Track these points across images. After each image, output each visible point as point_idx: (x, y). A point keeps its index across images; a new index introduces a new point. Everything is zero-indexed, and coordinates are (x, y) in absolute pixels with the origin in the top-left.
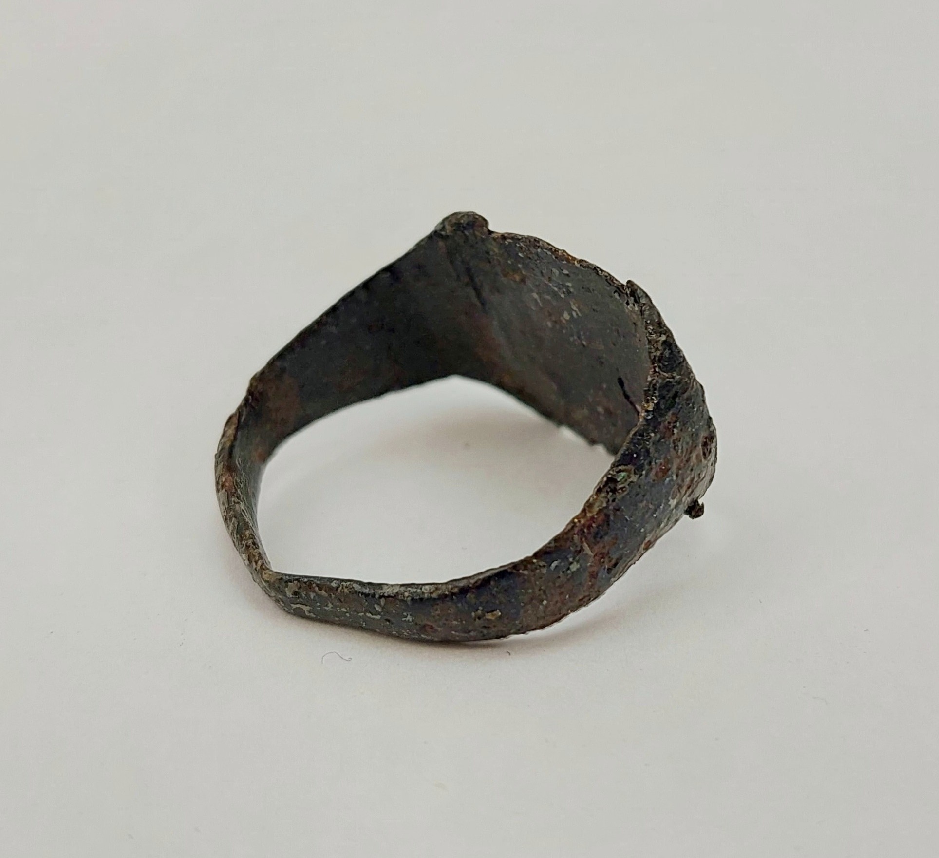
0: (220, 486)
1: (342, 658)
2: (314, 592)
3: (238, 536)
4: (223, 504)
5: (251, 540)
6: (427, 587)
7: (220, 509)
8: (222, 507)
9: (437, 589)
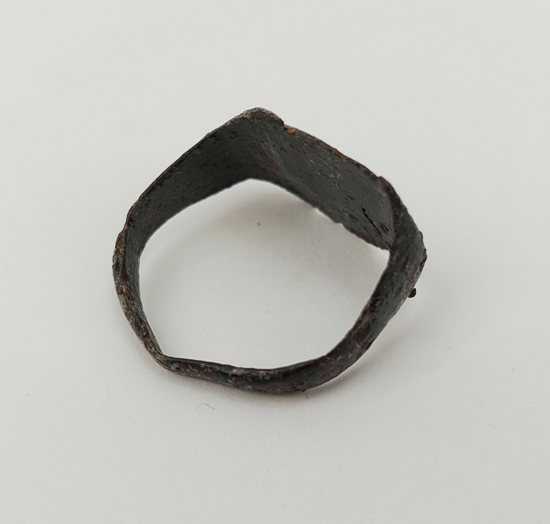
0: (120, 292)
1: (208, 406)
2: (189, 369)
3: (136, 328)
4: (124, 304)
5: (145, 332)
6: (261, 372)
7: (122, 307)
8: (123, 306)
9: (268, 374)
